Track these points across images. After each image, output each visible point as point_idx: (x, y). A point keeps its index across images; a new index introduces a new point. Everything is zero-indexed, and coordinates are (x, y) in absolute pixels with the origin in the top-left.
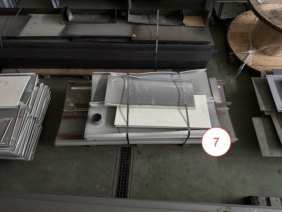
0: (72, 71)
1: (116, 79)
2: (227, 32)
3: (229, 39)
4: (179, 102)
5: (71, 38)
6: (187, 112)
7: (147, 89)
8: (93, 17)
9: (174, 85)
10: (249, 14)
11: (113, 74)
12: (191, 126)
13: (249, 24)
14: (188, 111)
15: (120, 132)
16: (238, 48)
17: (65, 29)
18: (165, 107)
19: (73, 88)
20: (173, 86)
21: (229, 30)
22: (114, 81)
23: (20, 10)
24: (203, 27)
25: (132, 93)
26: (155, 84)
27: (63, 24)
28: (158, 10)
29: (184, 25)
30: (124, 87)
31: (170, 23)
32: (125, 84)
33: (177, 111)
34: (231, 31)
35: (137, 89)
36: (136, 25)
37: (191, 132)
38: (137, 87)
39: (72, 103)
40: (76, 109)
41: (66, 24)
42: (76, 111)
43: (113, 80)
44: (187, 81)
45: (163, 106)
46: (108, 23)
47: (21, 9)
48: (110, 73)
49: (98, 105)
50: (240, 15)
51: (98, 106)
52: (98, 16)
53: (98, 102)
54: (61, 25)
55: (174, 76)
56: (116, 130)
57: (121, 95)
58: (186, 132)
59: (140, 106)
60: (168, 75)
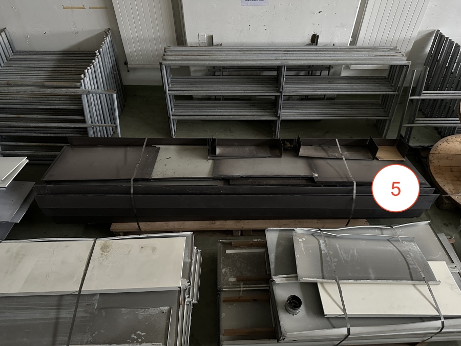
0: (219, 225)
1: (305, 238)
2: (429, 166)
3: (435, 176)
4: (410, 273)
5: (227, 180)
6: (430, 290)
7: (356, 253)
8: (247, 150)
9: (392, 246)
10: (451, 140)
11: (299, 230)
12: (444, 313)
13: (455, 154)
14: (431, 287)
15: (334, 327)
16: (451, 187)
17: (215, 167)
18: (395, 282)
19: (228, 252)
20: (390, 247)
21: (431, 162)
22: (302, 242)
23: (146, 141)
24: (403, 161)
25: (336, 260)
26: (363, 245)
27: (209, 159)
28: (337, 140)
29: (377, 159)
30: (321, 250)
31: (356, 156)
32: (320, 245)
33: (412, 288)
34: (433, 164)
35: (341, 253)
36: (310, 160)
37: (447, 322)
38: (340, 251)
39: (231, 276)
40: (242, 286)
41: (213, 160)
42: (242, 289)
43: (300, 240)
44: (409, 239)
45: (391, 281)
46: (269, 157)
47: (146, 139)
48: (295, 229)
49: (286, 280)
50: (439, 143)
51: (286, 282)
52: (252, 148)
53: (285, 276)
54: (206, 160)
55: (385, 232)
56: (326, 322)
57: (320, 264)
58: (438, 323)
59: (355, 282)
60: (377, 231)
